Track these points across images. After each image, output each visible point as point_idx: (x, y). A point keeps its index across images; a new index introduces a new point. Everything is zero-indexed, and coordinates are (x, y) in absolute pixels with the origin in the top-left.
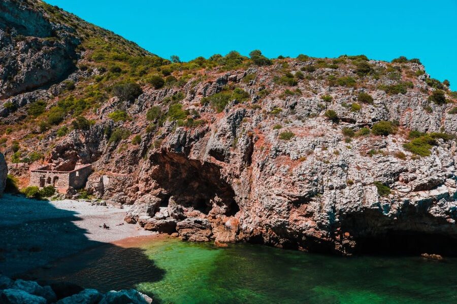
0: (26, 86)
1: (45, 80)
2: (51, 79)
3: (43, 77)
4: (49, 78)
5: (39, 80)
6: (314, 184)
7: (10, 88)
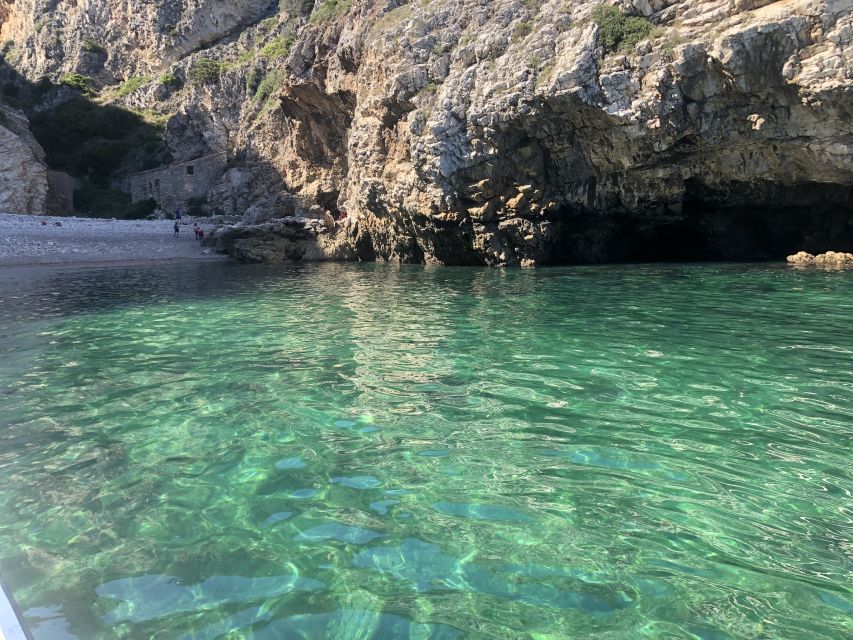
0: (199, 38)
1: (232, 24)
2: (243, 18)
3: (227, 16)
4: (239, 18)
5: (220, 25)
6: (417, 56)
7: (171, 47)
